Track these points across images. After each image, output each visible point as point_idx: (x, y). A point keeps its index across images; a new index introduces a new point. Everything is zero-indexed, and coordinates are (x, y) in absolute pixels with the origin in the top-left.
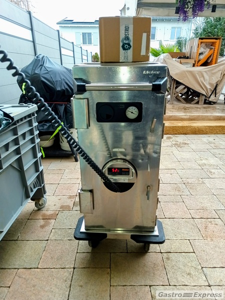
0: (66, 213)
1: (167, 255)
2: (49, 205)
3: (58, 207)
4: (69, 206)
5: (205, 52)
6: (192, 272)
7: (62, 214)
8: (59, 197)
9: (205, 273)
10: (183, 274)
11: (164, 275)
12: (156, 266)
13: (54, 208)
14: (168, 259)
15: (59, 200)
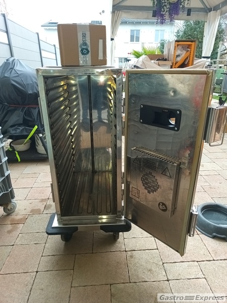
0: (36, 216)
1: (132, 253)
2: (19, 210)
3: (28, 211)
4: (39, 210)
5: (182, 54)
6: (153, 268)
7: (32, 218)
8: (30, 201)
9: (165, 268)
10: (144, 271)
11: (126, 273)
12: (119, 265)
13: (24, 212)
14: (131, 257)
15: (30, 203)
